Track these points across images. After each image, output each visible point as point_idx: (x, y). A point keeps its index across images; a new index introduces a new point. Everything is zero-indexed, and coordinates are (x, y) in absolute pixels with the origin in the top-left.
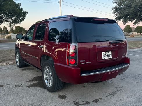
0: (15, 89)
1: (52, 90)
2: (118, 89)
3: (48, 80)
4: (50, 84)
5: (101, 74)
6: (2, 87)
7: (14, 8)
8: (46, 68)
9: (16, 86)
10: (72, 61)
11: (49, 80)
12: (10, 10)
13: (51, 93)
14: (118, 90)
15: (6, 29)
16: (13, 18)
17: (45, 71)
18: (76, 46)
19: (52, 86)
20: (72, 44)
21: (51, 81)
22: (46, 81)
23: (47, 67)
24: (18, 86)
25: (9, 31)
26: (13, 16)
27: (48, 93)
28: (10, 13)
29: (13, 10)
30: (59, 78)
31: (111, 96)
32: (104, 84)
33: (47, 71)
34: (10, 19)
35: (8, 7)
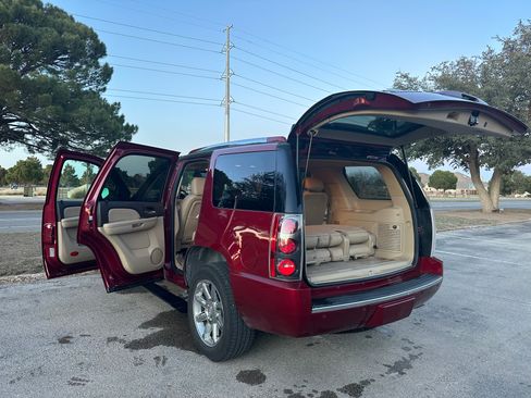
0: (107, 350)
1: (220, 354)
2: (411, 352)
3: (205, 322)
4: (211, 335)
5: (368, 307)
6: (68, 342)
7: (102, 114)
8: (201, 286)
9: (110, 340)
10: (287, 266)
11: (209, 325)
12: (90, 119)
13: (216, 364)
14: (411, 356)
15: (73, 171)
16: (97, 142)
17: (200, 294)
18: (297, 224)
19: (219, 343)
20: (286, 215)
21: (215, 325)
22: (199, 326)
23: (204, 285)
24: (115, 339)
25: (80, 177)
26: (97, 137)
27: (207, 362)
28: (89, 129)
29: (100, 121)
30: (244, 319)
31: (393, 374)
32: (368, 337)
33: (203, 295)
34: (88, 145)
35: (86, 111)
